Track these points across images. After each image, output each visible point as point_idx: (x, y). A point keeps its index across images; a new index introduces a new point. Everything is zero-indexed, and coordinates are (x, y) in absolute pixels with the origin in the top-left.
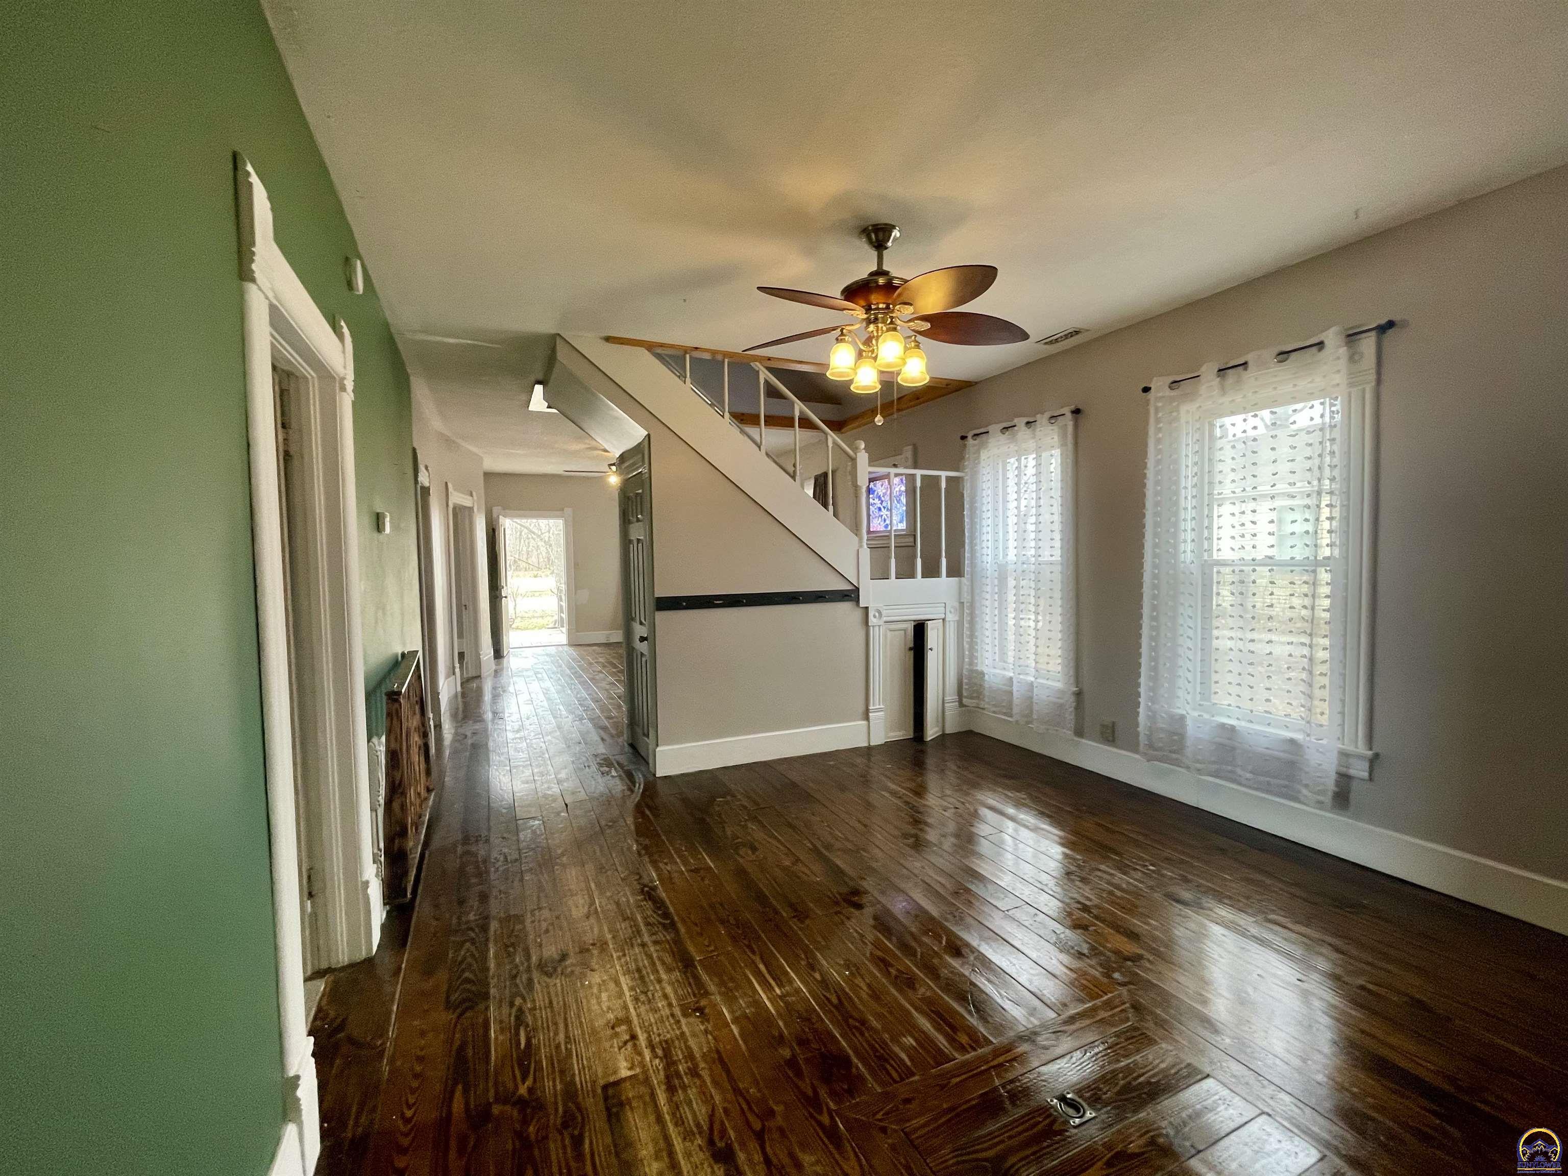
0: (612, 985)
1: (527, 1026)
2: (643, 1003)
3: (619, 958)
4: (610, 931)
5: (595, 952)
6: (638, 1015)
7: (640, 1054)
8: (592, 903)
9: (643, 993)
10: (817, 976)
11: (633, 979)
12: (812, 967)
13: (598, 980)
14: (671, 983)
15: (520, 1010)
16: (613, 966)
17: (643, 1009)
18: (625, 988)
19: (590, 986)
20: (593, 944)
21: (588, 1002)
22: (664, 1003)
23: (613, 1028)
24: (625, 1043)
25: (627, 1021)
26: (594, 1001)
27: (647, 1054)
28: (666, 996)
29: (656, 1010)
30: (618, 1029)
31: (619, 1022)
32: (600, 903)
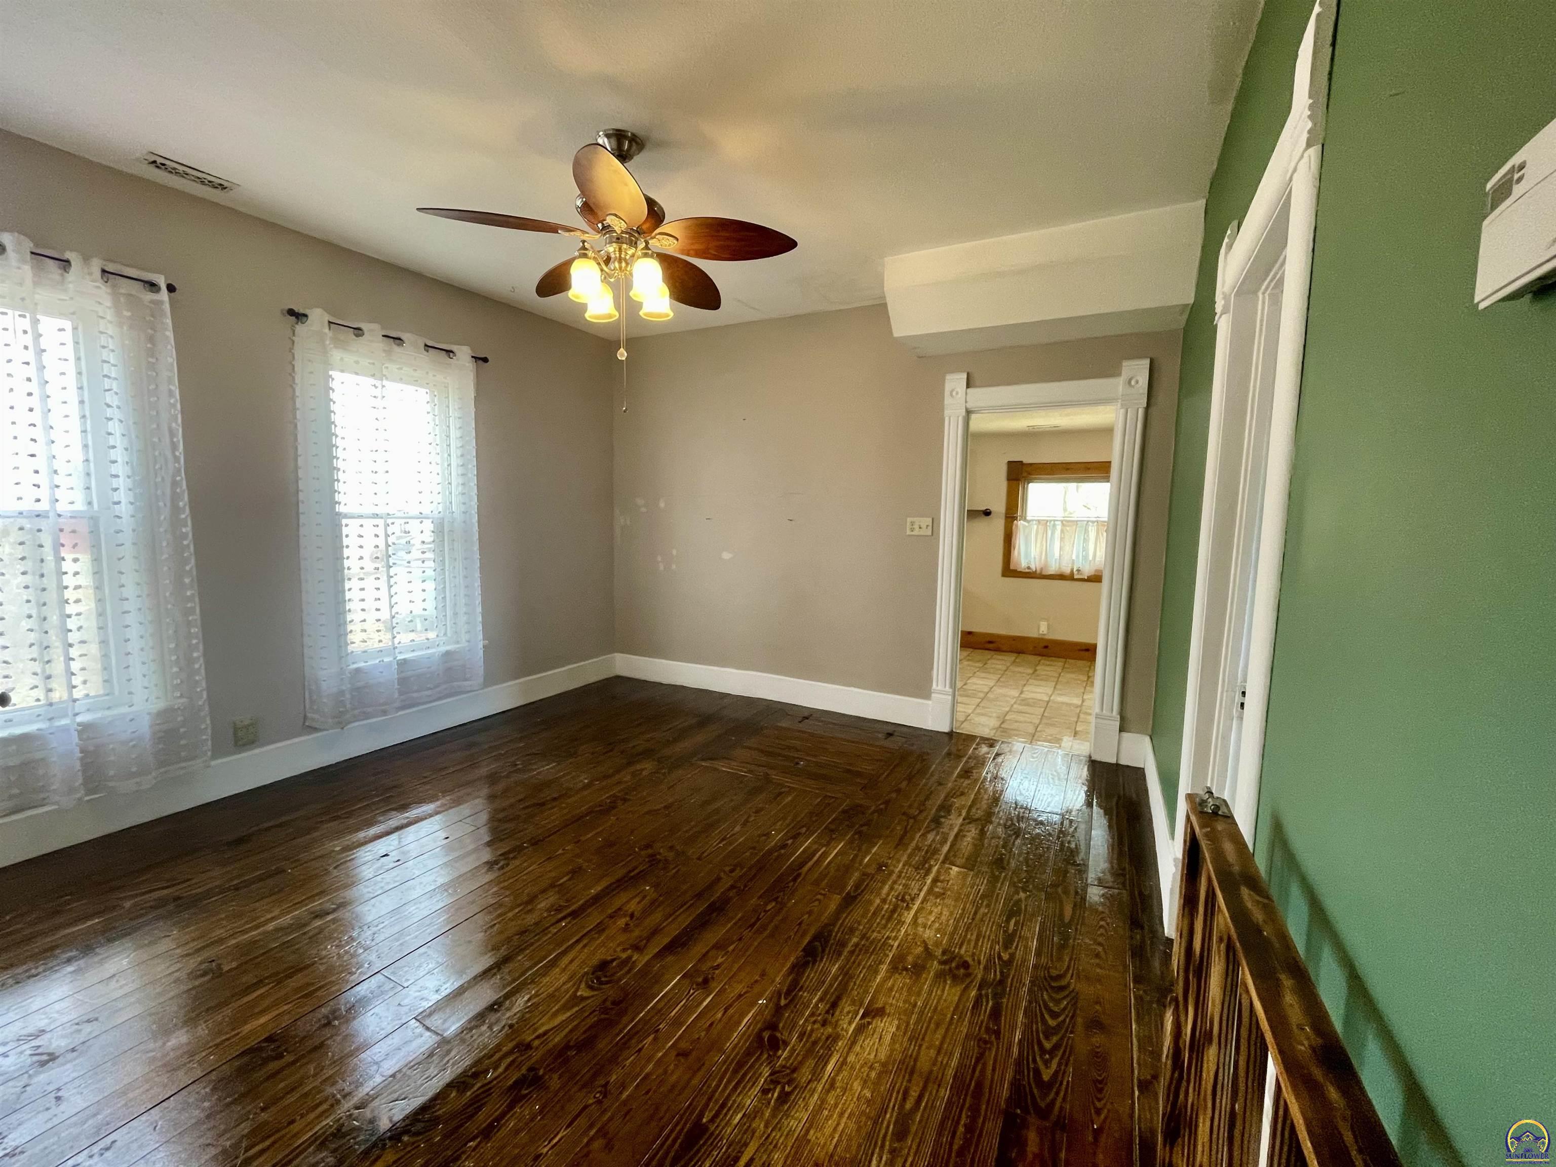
0: (920, 921)
1: (1005, 932)
2: (910, 895)
3: (895, 938)
4: (876, 972)
5: (910, 959)
6: (920, 890)
7: (938, 872)
8: (860, 1029)
9: (905, 901)
10: (790, 842)
11: (900, 915)
12: (784, 846)
13: (928, 931)
14: (879, 894)
15: (1006, 947)
16: (907, 934)
17: (913, 893)
18: (912, 912)
19: (938, 931)
20: (906, 969)
21: (948, 921)
22: (896, 886)
23: (944, 894)
24: (942, 882)
25: (930, 891)
26: (944, 918)
27: (935, 869)
28: (892, 888)
29: (906, 886)
30: (941, 891)
31: (938, 895)
32: (850, 1023)
